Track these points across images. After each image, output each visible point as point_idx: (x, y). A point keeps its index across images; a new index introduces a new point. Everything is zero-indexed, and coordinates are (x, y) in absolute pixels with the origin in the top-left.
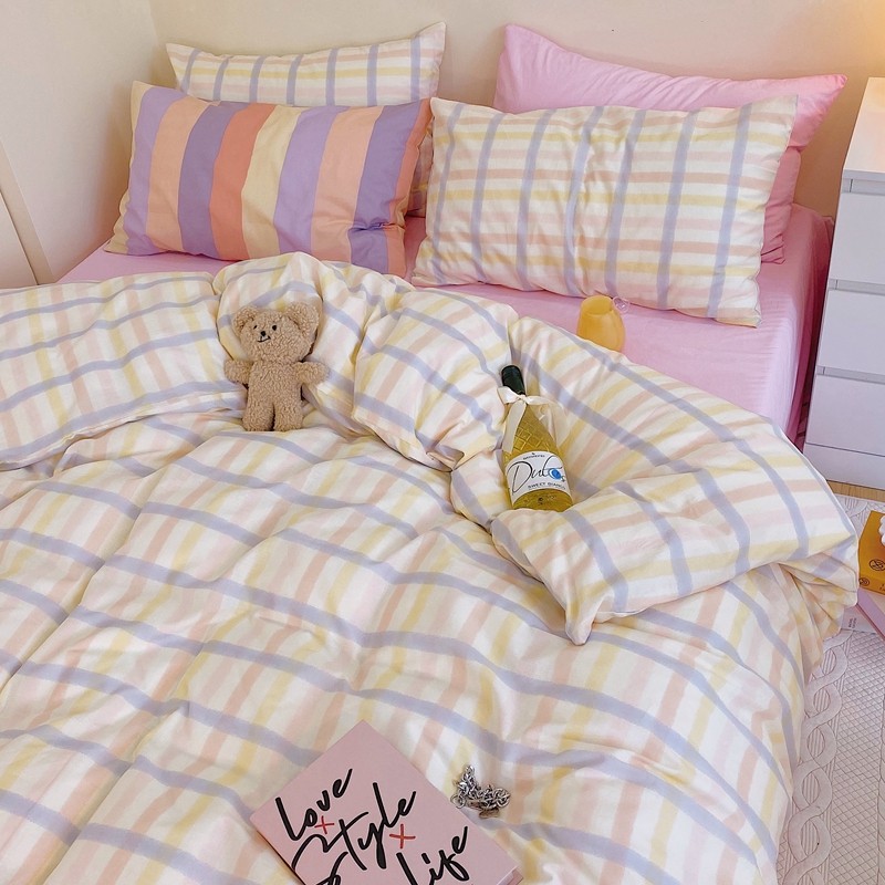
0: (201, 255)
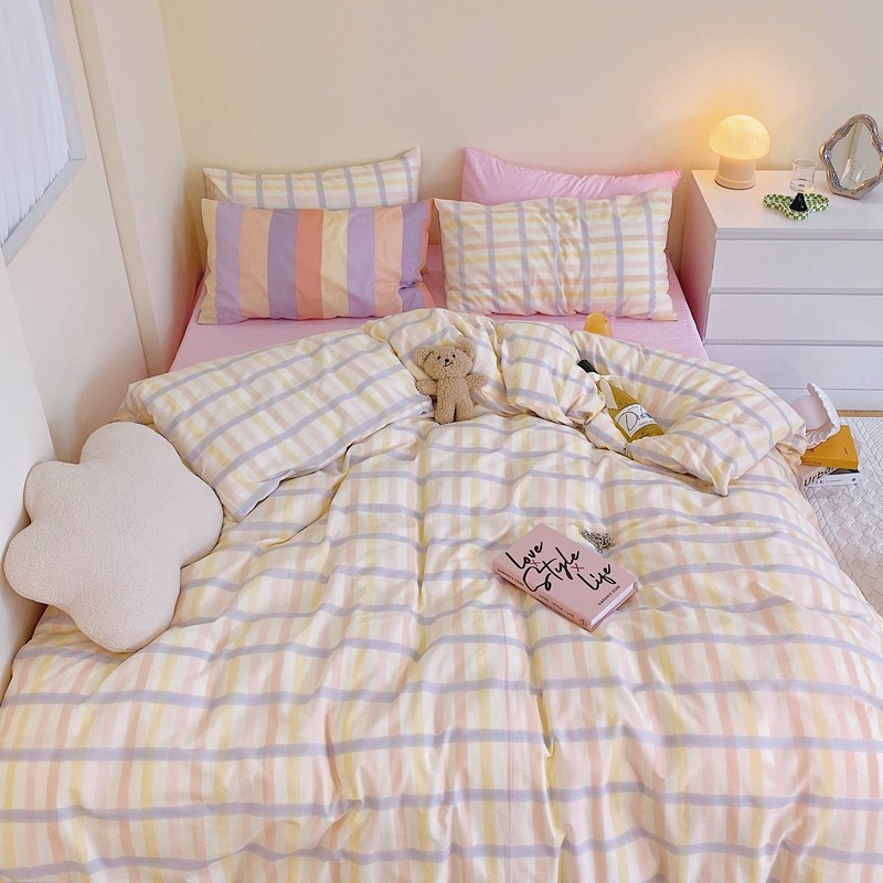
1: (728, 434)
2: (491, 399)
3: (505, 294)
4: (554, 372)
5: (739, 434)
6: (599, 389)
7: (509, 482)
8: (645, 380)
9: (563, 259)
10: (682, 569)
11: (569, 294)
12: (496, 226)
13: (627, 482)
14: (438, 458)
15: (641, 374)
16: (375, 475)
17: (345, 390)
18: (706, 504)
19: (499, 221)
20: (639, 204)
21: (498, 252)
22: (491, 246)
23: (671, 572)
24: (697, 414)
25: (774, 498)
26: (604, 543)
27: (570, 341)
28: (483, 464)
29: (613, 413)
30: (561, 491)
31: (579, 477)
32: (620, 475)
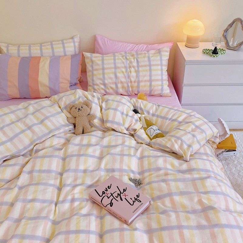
0: (25, 98)
1: (189, 136)
2: (97, 125)
3: (109, 87)
4: (122, 113)
5: (194, 136)
6: (140, 120)
7: (101, 158)
8: (158, 116)
9: (130, 73)
10: (170, 195)
11: (132, 87)
12: (105, 62)
13: (149, 157)
14: (72, 149)
15: (156, 114)
16: (44, 157)
17: (36, 122)
18: (181, 165)
19: (106, 60)
20: (157, 53)
21: (106, 71)
22: (103, 69)
23: (165, 196)
24: (177, 128)
25: (208, 162)
26: (138, 183)
27: (130, 102)
28: (90, 151)
29: (145, 129)
30: (121, 161)
31: (129, 155)
32: (146, 154)
